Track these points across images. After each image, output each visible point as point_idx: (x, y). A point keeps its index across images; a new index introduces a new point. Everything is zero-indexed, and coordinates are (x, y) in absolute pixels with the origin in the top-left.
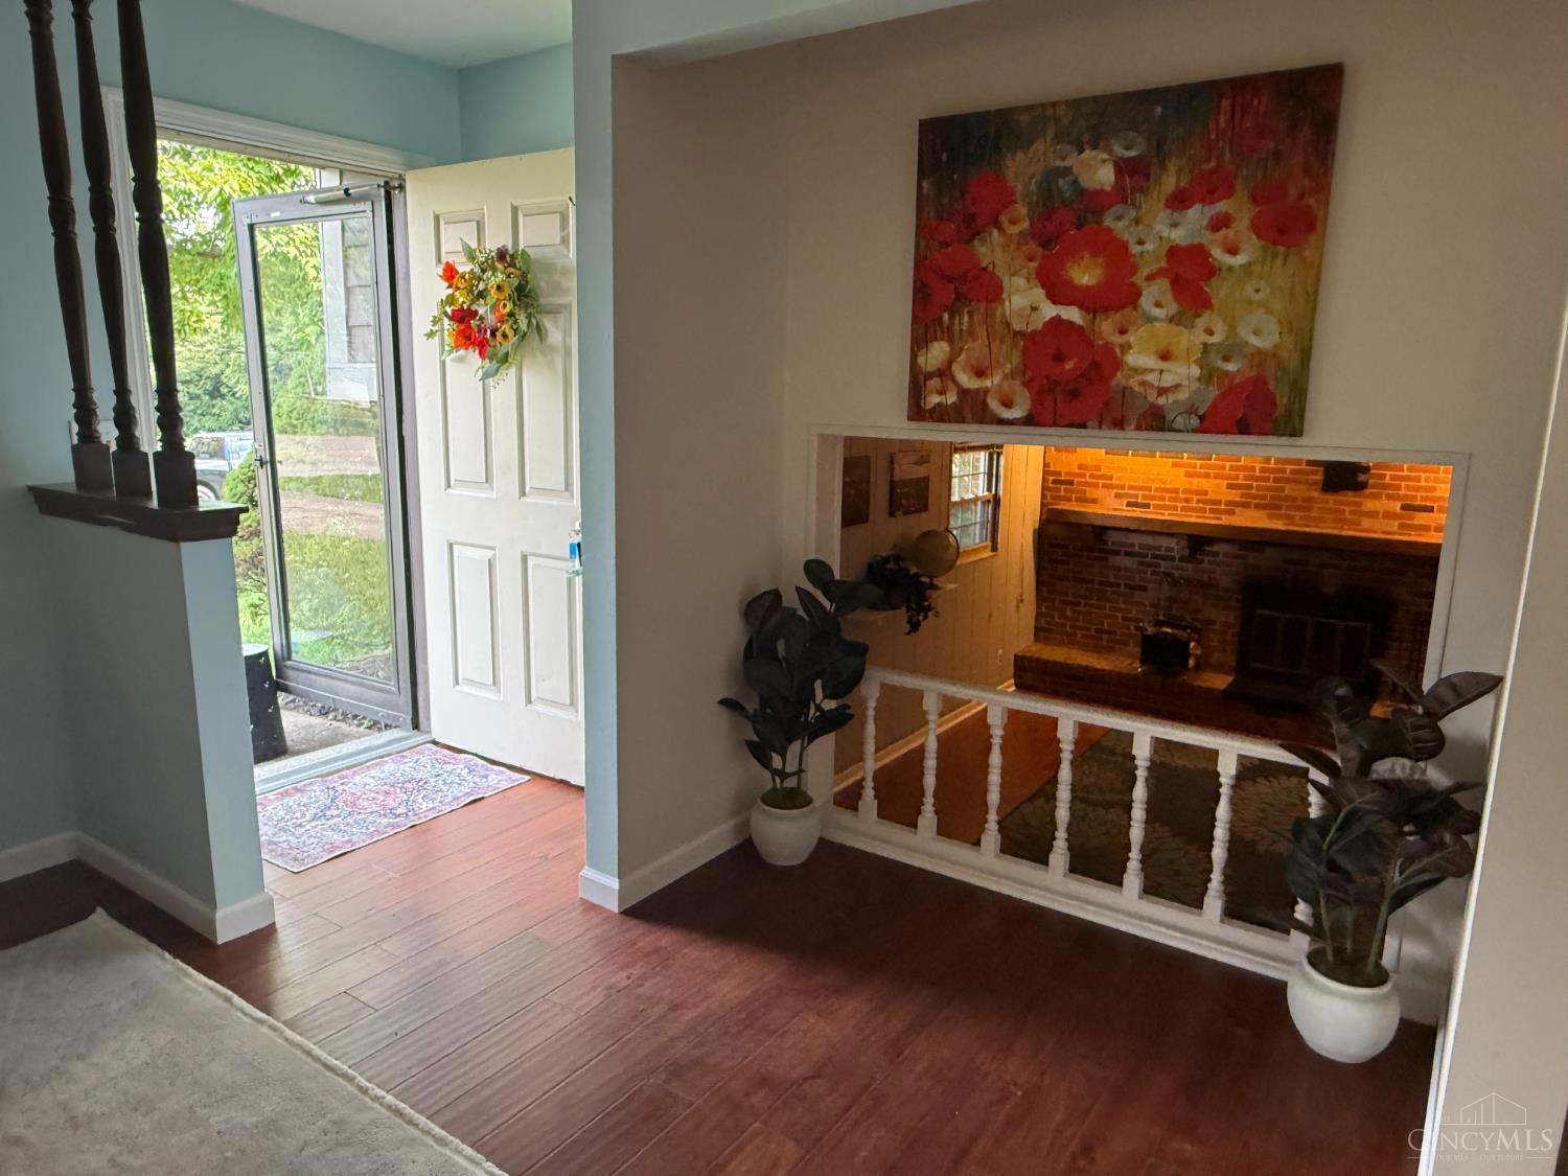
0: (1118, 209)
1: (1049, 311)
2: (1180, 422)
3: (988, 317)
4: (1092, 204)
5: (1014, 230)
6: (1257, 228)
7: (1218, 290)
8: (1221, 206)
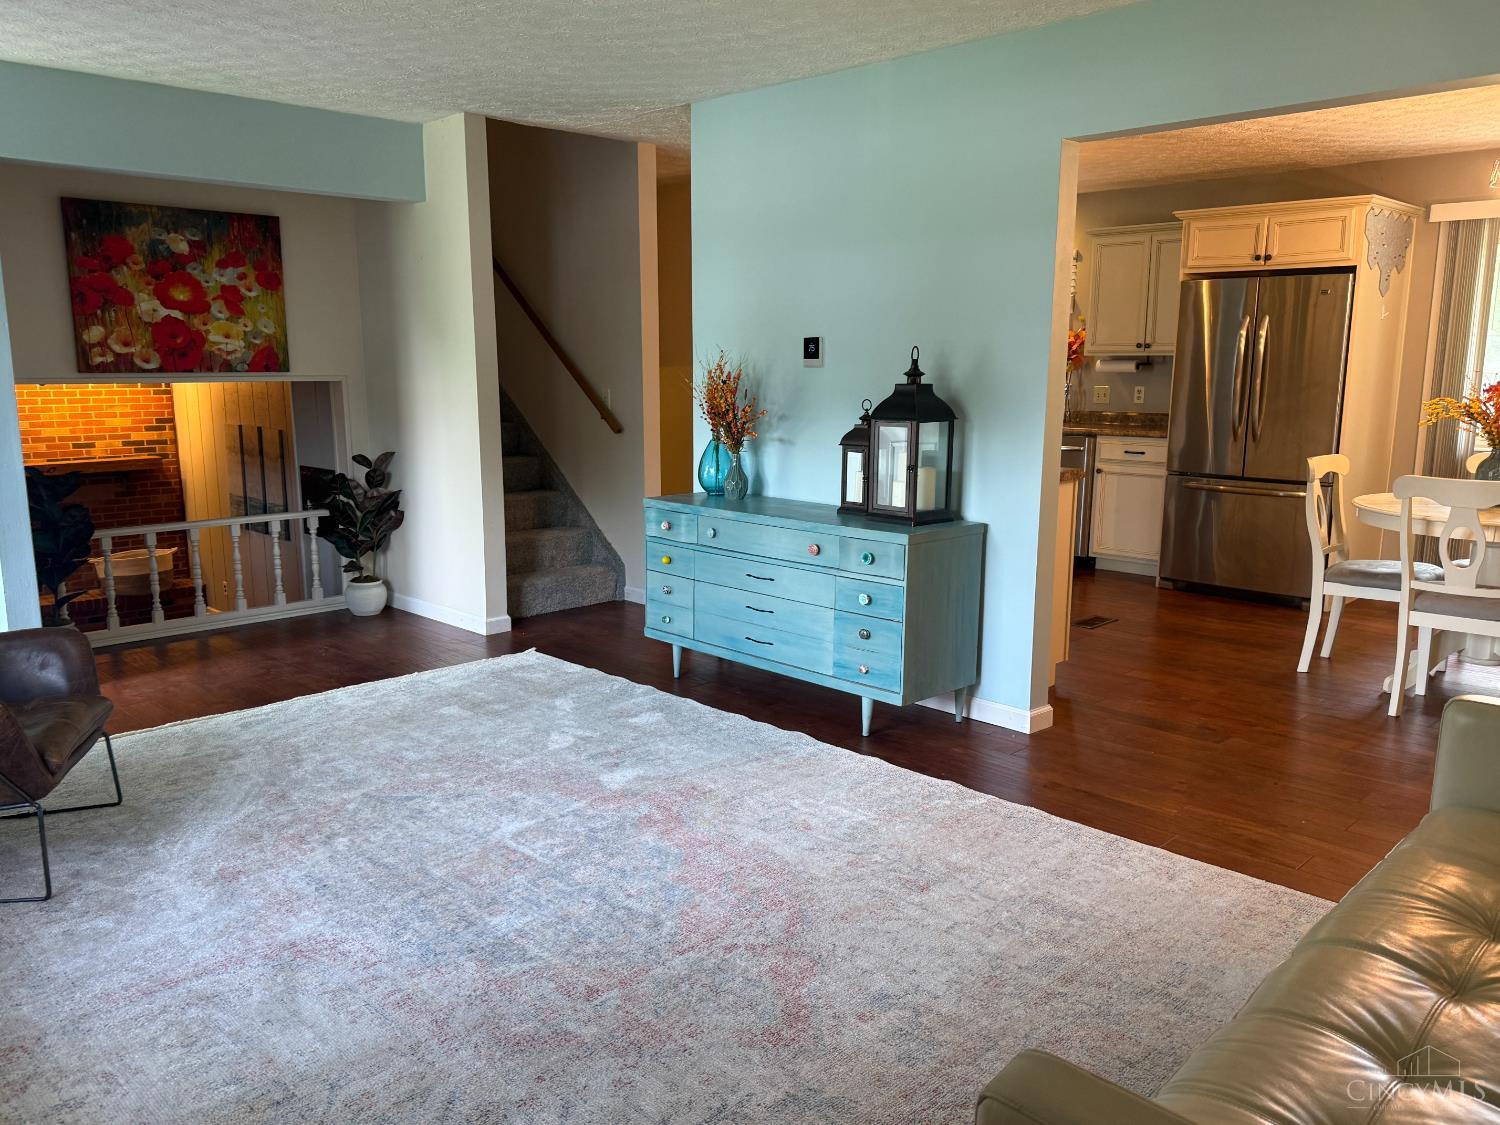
0: (192, 264)
1: (164, 312)
2: (239, 368)
3: (127, 314)
4: (179, 261)
5: (138, 268)
6: (258, 280)
7: (246, 306)
8: (241, 270)
